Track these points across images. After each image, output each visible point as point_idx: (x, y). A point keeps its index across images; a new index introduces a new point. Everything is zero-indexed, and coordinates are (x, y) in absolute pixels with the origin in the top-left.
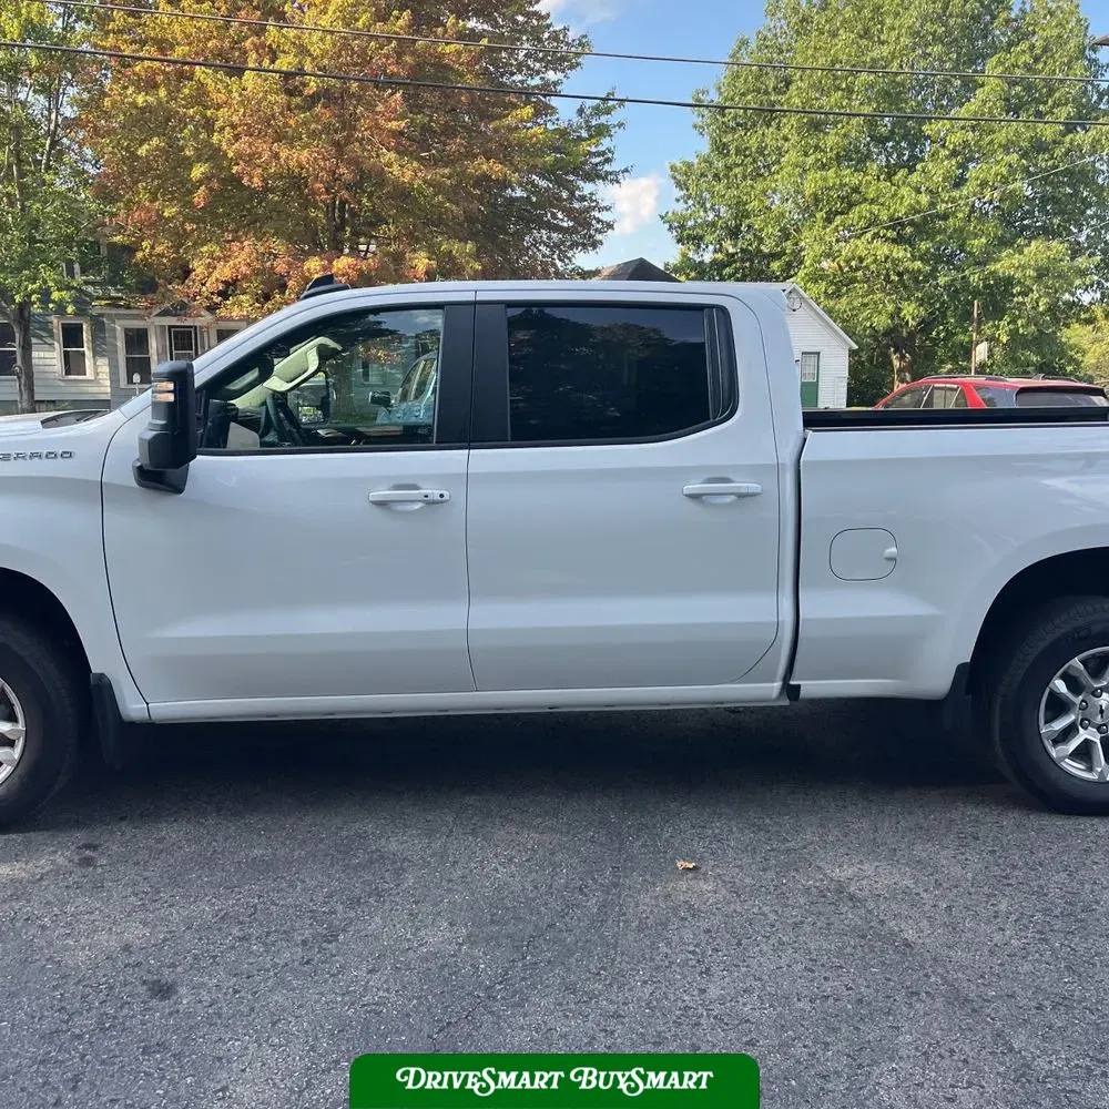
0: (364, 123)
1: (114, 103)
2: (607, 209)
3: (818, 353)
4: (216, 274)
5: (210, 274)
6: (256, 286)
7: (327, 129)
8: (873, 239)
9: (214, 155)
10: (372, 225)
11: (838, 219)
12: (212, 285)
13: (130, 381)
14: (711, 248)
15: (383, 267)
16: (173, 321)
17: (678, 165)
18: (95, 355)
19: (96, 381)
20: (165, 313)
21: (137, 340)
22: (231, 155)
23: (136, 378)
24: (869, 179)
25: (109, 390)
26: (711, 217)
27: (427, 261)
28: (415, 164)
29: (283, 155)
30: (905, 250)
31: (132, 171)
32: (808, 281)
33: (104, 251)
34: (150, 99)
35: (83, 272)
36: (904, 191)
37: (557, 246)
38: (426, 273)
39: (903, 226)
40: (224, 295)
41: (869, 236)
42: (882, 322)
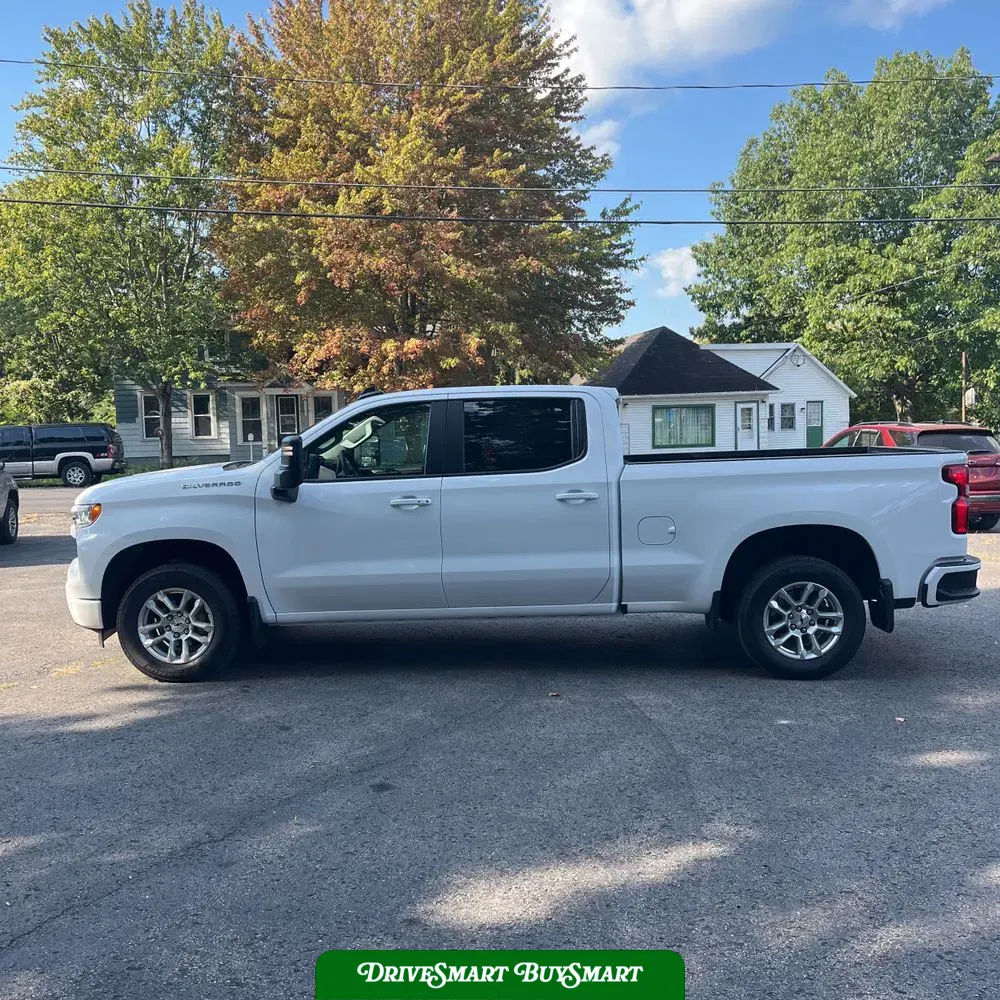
0: (428, 235)
1: (240, 229)
2: (627, 290)
3: (822, 402)
4: (314, 355)
5: (309, 354)
6: (344, 363)
7: (400, 240)
8: (868, 303)
9: (312, 264)
10: (435, 311)
11: (836, 288)
12: (311, 363)
13: (245, 439)
14: (729, 313)
15: (444, 345)
16: (280, 391)
17: (699, 245)
18: (219, 419)
19: (218, 440)
20: (273, 386)
21: (251, 407)
22: (326, 264)
23: (251, 437)
24: (862, 252)
25: (229, 446)
26: (729, 287)
27: (478, 340)
28: (469, 264)
29: (366, 263)
30: (897, 312)
31: (252, 276)
32: (813, 340)
33: (227, 338)
34: (266, 225)
35: (211, 355)
36: (893, 262)
37: (587, 321)
38: (477, 349)
39: (894, 290)
40: (319, 370)
41: (863, 301)
42: (877, 373)
